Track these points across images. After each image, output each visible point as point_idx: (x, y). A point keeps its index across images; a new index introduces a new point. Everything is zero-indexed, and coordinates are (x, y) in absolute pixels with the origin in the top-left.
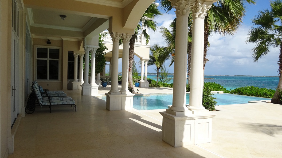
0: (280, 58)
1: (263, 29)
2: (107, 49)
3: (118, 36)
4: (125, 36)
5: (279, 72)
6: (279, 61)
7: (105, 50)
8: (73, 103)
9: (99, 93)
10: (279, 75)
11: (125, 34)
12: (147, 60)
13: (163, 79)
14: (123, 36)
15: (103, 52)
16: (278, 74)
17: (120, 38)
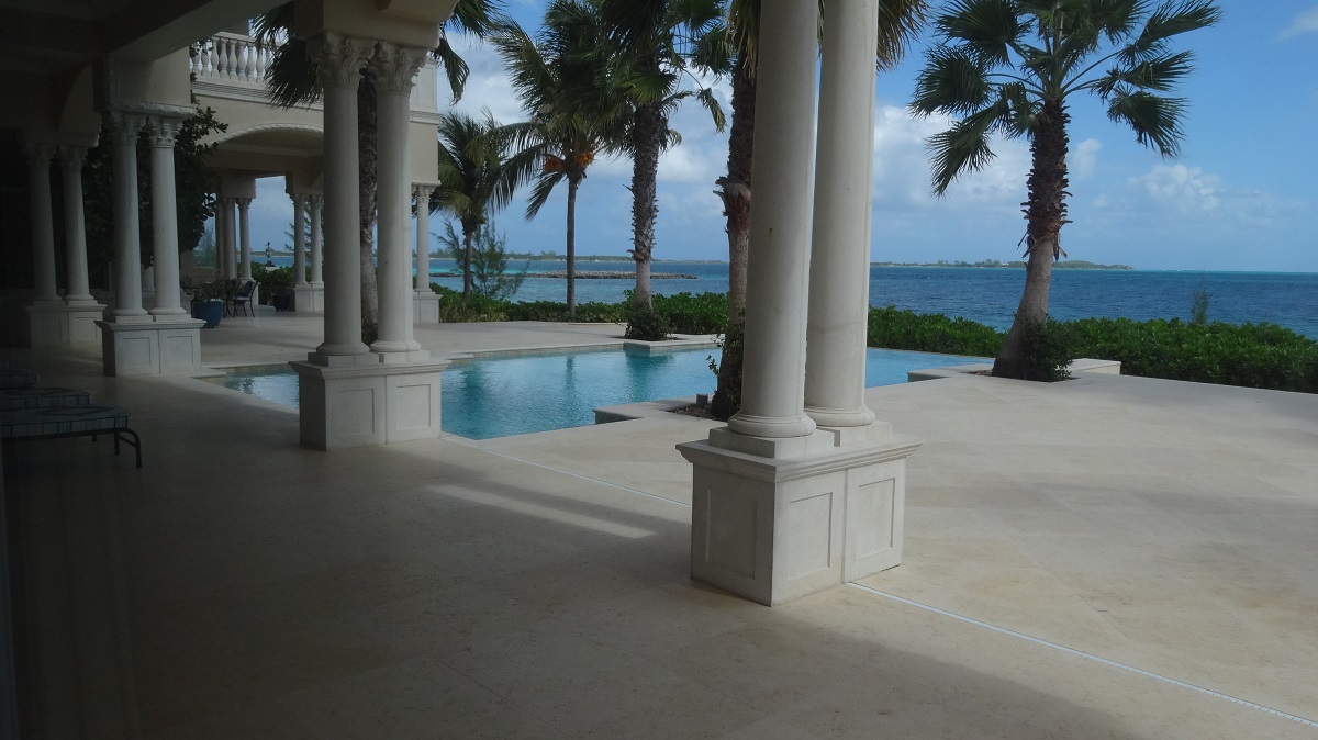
0: (1030, 188)
1: (973, 59)
2: (223, 128)
3: (355, 57)
4: (388, 59)
5: (1025, 247)
6: (1027, 200)
7: (211, 130)
8: (121, 424)
9: (205, 357)
10: (1027, 259)
11: (388, 49)
12: (426, 186)
13: (482, 278)
14: (381, 55)
15: (197, 142)
16: (1024, 256)
17: (363, 64)
